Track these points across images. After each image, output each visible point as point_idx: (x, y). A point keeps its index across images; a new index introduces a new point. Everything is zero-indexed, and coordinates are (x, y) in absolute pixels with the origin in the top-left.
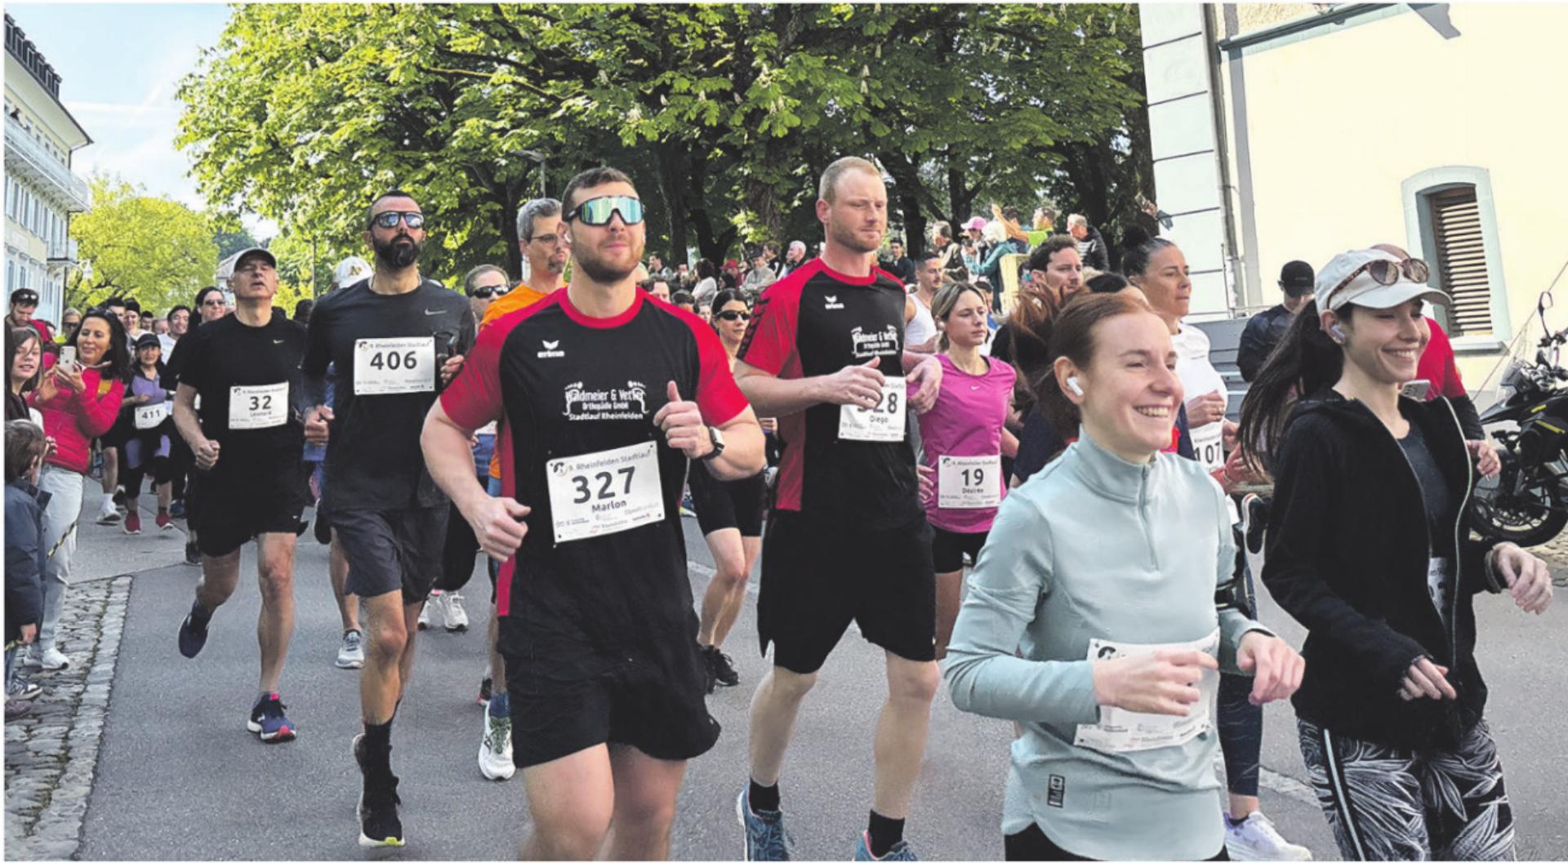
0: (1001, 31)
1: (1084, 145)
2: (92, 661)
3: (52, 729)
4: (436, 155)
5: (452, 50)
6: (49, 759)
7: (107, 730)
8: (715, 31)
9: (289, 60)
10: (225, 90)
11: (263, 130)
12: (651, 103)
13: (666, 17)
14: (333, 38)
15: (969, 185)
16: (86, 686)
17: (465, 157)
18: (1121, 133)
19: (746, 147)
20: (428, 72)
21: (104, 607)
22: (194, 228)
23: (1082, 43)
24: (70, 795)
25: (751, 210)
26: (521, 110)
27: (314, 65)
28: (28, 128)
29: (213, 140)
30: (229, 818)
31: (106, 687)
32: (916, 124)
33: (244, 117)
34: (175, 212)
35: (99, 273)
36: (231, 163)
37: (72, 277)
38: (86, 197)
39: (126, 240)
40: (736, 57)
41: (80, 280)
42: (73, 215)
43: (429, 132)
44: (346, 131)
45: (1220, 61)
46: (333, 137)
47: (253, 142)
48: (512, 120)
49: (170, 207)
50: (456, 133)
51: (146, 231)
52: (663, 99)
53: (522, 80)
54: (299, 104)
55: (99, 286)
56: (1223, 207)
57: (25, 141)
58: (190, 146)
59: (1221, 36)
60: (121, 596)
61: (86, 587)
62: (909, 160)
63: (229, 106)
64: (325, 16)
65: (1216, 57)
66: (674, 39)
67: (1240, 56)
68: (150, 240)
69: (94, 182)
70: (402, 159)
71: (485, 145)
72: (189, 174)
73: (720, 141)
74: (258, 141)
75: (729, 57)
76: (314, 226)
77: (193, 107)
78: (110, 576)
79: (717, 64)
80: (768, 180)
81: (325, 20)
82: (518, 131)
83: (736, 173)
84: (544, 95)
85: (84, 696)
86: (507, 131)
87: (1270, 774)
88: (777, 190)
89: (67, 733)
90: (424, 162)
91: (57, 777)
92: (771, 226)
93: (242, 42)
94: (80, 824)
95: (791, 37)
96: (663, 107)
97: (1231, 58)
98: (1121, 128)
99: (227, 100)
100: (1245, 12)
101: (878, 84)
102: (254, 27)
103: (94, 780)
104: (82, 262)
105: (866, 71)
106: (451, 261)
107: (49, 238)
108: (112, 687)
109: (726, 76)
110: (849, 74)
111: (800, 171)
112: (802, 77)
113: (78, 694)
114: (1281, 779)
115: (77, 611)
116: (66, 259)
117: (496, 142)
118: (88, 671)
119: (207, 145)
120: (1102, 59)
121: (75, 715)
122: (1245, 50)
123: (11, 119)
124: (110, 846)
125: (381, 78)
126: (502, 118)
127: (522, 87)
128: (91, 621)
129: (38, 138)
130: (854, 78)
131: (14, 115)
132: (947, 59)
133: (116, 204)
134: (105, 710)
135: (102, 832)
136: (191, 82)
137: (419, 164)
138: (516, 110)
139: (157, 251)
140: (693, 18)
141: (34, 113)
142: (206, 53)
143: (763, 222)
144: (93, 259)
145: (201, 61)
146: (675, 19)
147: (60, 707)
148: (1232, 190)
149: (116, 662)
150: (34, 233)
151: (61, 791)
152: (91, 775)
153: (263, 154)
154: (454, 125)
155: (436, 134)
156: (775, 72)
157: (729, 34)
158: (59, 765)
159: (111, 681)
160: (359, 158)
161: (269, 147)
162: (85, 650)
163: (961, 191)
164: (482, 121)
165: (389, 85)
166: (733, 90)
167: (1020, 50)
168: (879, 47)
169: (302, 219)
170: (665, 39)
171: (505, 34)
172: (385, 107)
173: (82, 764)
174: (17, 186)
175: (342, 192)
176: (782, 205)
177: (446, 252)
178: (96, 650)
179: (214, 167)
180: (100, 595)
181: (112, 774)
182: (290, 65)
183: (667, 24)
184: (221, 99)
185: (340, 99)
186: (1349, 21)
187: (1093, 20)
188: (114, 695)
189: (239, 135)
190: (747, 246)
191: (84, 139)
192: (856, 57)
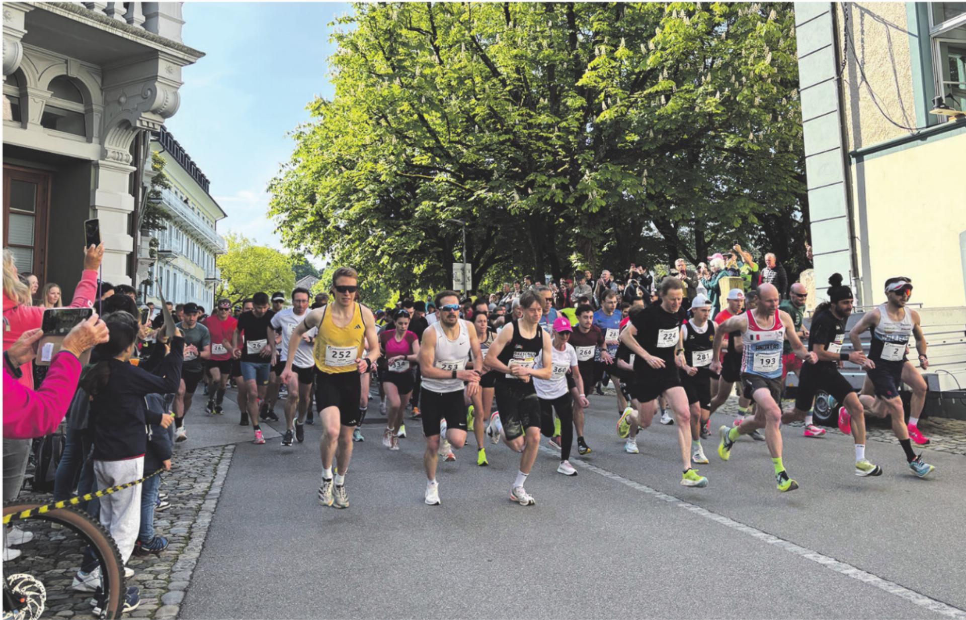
0: (726, 150)
1: (774, 215)
2: (210, 488)
3: (184, 522)
4: (406, 222)
5: (414, 163)
6: (180, 538)
7: (213, 524)
8: (559, 152)
9: (327, 170)
10: (293, 185)
11: (314, 209)
12: (523, 193)
13: (530, 144)
14: (351, 158)
15: (707, 240)
16: (205, 500)
17: (422, 222)
18: (796, 209)
19: (577, 217)
20: (401, 176)
21: (219, 460)
22: (282, 263)
23: (773, 156)
24: (188, 557)
25: (579, 252)
26: (452, 196)
27: (341, 172)
28: (193, 209)
29: (287, 214)
30: (270, 572)
31: (215, 502)
32: (675, 204)
33: (304, 202)
34: (272, 254)
35: (232, 287)
36: (298, 226)
37: (218, 288)
38: (224, 246)
39: (246, 269)
40: (571, 166)
41: (222, 291)
42: (218, 255)
43: (403, 209)
44: (357, 208)
45: (850, 164)
46: (351, 211)
47: (309, 215)
48: (447, 202)
49: (269, 251)
50: (417, 209)
51: (257, 264)
52: (530, 191)
53: (452, 180)
54: (333, 194)
55: (233, 294)
56: (850, 249)
57: (191, 214)
58: (275, 216)
59: (851, 149)
60: (229, 455)
61: (211, 449)
62: (672, 225)
63: (296, 195)
64: (346, 145)
65: (848, 161)
66: (535, 156)
67: (863, 160)
68: (259, 269)
69: (228, 237)
70: (389, 224)
71: (432, 216)
72: (275, 232)
73: (562, 214)
74: (312, 214)
75: (566, 166)
76: (344, 261)
77: (276, 196)
78: (224, 444)
79: (560, 170)
80: (589, 236)
81: (346, 147)
82: (451, 208)
83: (570, 232)
84: (465, 189)
85: (203, 506)
86: (445, 208)
87: (859, 571)
88: (594, 242)
89: (191, 525)
90: (401, 225)
91: (183, 548)
92: (590, 262)
93: (302, 158)
94: (191, 573)
95: (602, 155)
96: (530, 195)
97: (858, 162)
98: (796, 206)
99: (294, 191)
100: (866, 135)
101: (652, 181)
102: (308, 152)
103: (202, 550)
104: (223, 280)
105: (645, 173)
106: (418, 281)
107: (205, 267)
108: (218, 501)
109: (565, 177)
110: (637, 176)
111: (608, 231)
112: (608, 176)
113: (200, 505)
114: (866, 574)
115: (205, 462)
116: (215, 279)
117: (438, 214)
118: (207, 493)
119: (284, 216)
120: (785, 166)
121: (197, 516)
122: (865, 157)
123: (185, 204)
124: (205, 585)
125: (376, 180)
126: (441, 201)
127: (451, 184)
128: (211, 467)
129: (199, 213)
130: (639, 178)
131: (186, 202)
132: (695, 167)
133: (241, 249)
134: (213, 513)
135: (201, 578)
136: (275, 182)
137: (398, 227)
138: (449, 196)
139: (263, 275)
140: (546, 144)
141: (196, 200)
142: (283, 166)
143: (587, 260)
144: (229, 279)
145: (281, 171)
146: (535, 144)
147: (190, 511)
148: (857, 239)
149: (222, 488)
150: (197, 265)
151: (184, 555)
152: (201, 547)
153: (314, 221)
154: (417, 205)
155: (406, 210)
156: (593, 174)
157: (567, 153)
158: (185, 541)
159: (218, 498)
160: (365, 223)
161: (318, 218)
162: (207, 482)
163: (702, 243)
164: (431, 203)
165: (381, 183)
166: (569, 184)
167: (738, 161)
168: (653, 160)
169: (337, 258)
170: (530, 156)
171: (442, 154)
172: (379, 195)
173: (197, 541)
174: (188, 239)
175: (357, 242)
176: (597, 250)
177: (415, 276)
178: (212, 482)
179: (288, 228)
180: (217, 454)
181: (211, 547)
182: (328, 172)
183: (531, 148)
184: (291, 191)
185: (356, 191)
186: (929, 139)
187: (780, 142)
188: (219, 505)
189: (302, 211)
190: (578, 272)
191: (222, 214)
192: (640, 165)
